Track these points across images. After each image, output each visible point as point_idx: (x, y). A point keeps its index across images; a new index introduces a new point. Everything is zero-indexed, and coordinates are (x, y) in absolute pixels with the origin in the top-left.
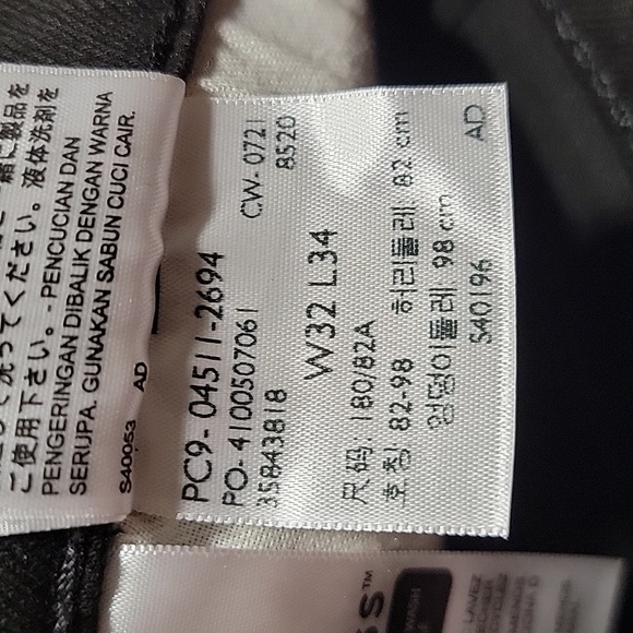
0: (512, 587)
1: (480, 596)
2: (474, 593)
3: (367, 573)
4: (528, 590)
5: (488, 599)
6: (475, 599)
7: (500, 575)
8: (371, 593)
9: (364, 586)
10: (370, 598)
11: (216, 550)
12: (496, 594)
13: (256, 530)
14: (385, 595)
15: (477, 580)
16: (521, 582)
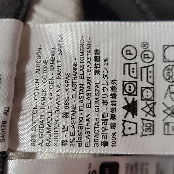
0: (139, 166)
1: (129, 169)
2: (127, 168)
3: (89, 164)
4: (145, 167)
5: (132, 170)
6: (127, 170)
7: (135, 162)
8: (92, 170)
9: (89, 168)
10: (91, 172)
11: (38, 160)
12: (134, 168)
13: (54, 154)
14: (97, 171)
15: (128, 164)
16: (142, 164)
